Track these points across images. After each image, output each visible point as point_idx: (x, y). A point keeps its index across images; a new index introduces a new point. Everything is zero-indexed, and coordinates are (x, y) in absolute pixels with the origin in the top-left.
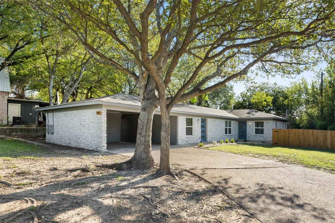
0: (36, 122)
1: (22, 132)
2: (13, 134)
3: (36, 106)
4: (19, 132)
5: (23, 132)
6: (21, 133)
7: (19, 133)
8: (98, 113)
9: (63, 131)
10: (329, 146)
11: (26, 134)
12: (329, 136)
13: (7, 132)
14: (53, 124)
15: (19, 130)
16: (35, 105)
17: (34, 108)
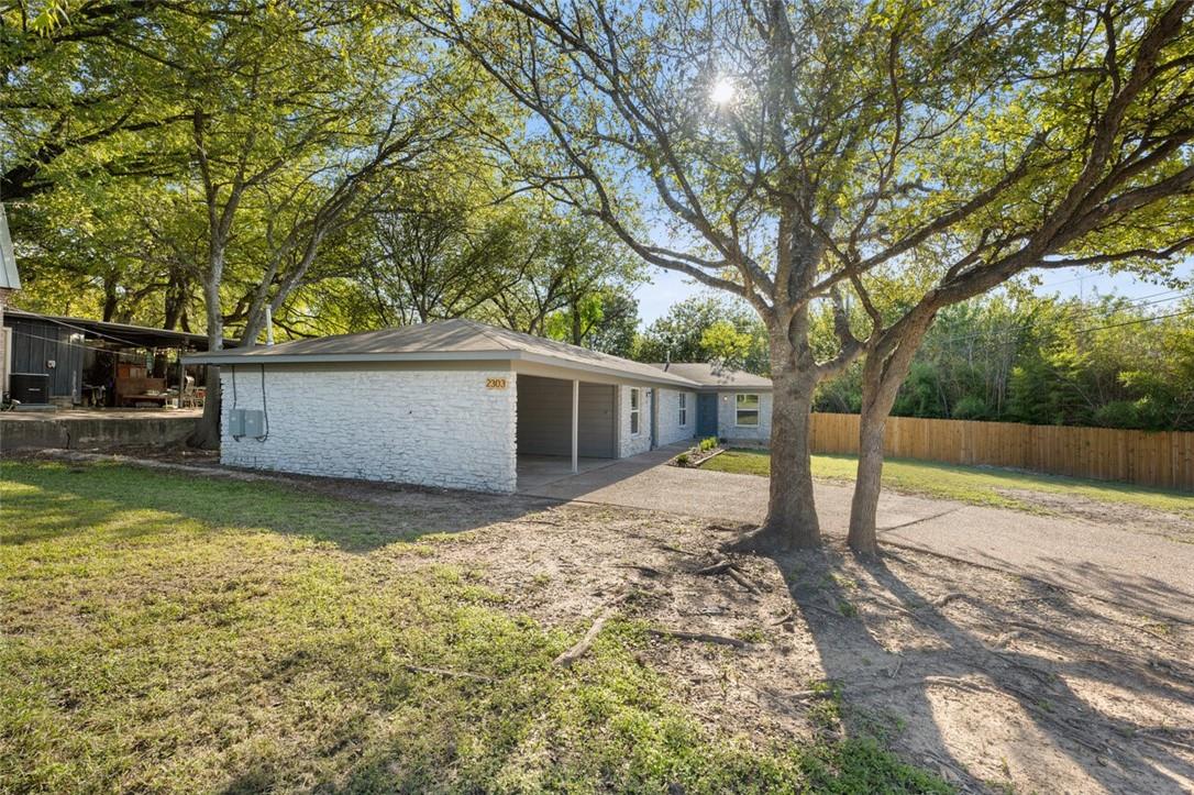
0: (75, 390)
1: (112, 435)
2: (81, 440)
3: (75, 336)
4: (101, 432)
5: (117, 433)
6: (108, 437)
7: (102, 438)
8: (495, 384)
9: (319, 430)
10: (897, 450)
11: (126, 438)
12: (896, 429)
13: (59, 434)
14: (262, 408)
15: (101, 426)
16: (70, 334)
17: (66, 342)
